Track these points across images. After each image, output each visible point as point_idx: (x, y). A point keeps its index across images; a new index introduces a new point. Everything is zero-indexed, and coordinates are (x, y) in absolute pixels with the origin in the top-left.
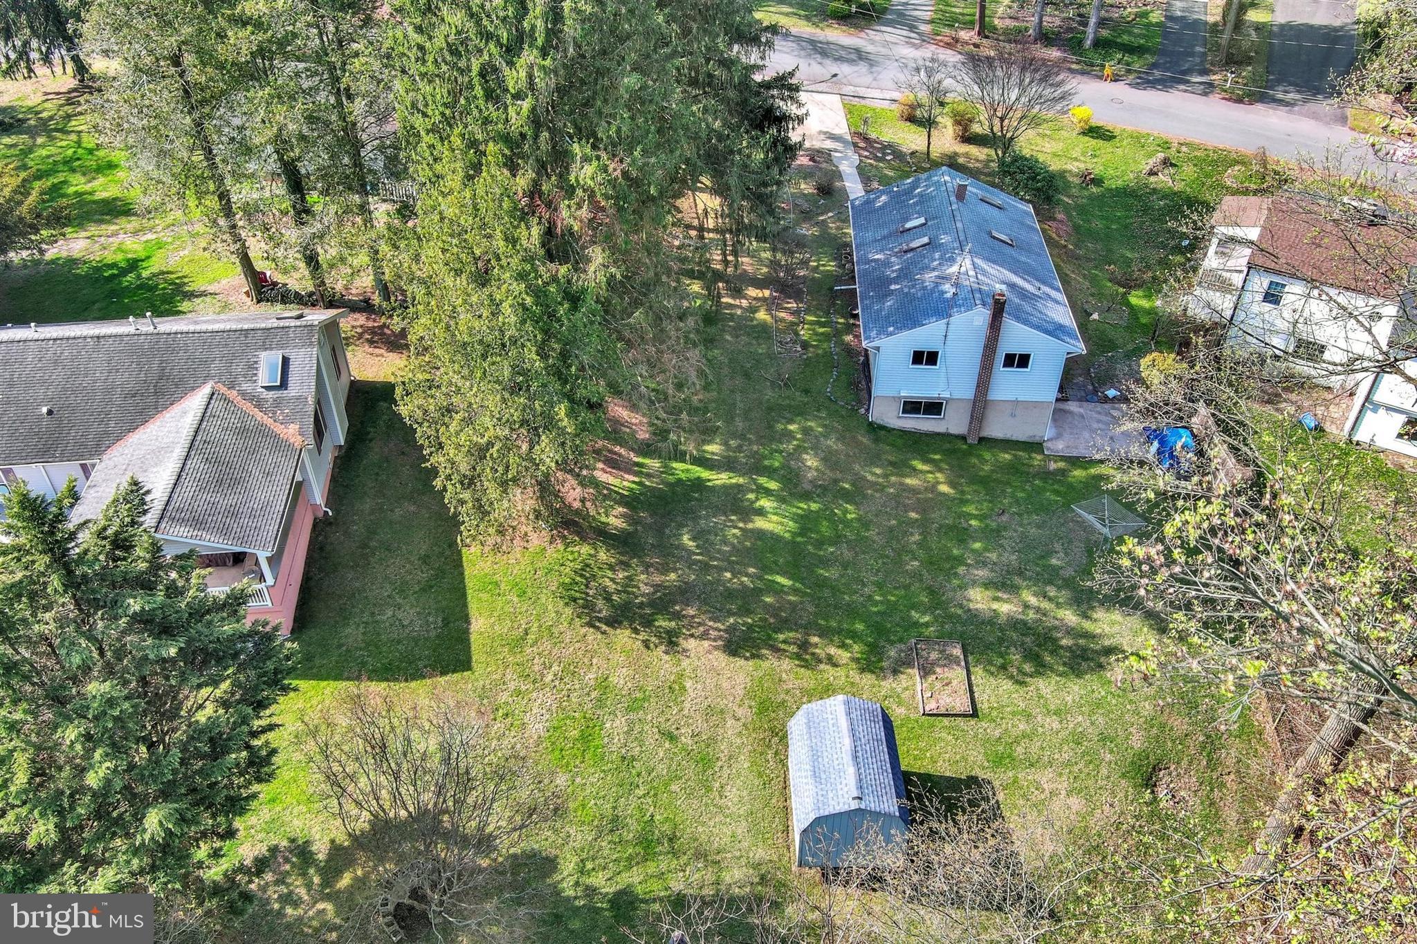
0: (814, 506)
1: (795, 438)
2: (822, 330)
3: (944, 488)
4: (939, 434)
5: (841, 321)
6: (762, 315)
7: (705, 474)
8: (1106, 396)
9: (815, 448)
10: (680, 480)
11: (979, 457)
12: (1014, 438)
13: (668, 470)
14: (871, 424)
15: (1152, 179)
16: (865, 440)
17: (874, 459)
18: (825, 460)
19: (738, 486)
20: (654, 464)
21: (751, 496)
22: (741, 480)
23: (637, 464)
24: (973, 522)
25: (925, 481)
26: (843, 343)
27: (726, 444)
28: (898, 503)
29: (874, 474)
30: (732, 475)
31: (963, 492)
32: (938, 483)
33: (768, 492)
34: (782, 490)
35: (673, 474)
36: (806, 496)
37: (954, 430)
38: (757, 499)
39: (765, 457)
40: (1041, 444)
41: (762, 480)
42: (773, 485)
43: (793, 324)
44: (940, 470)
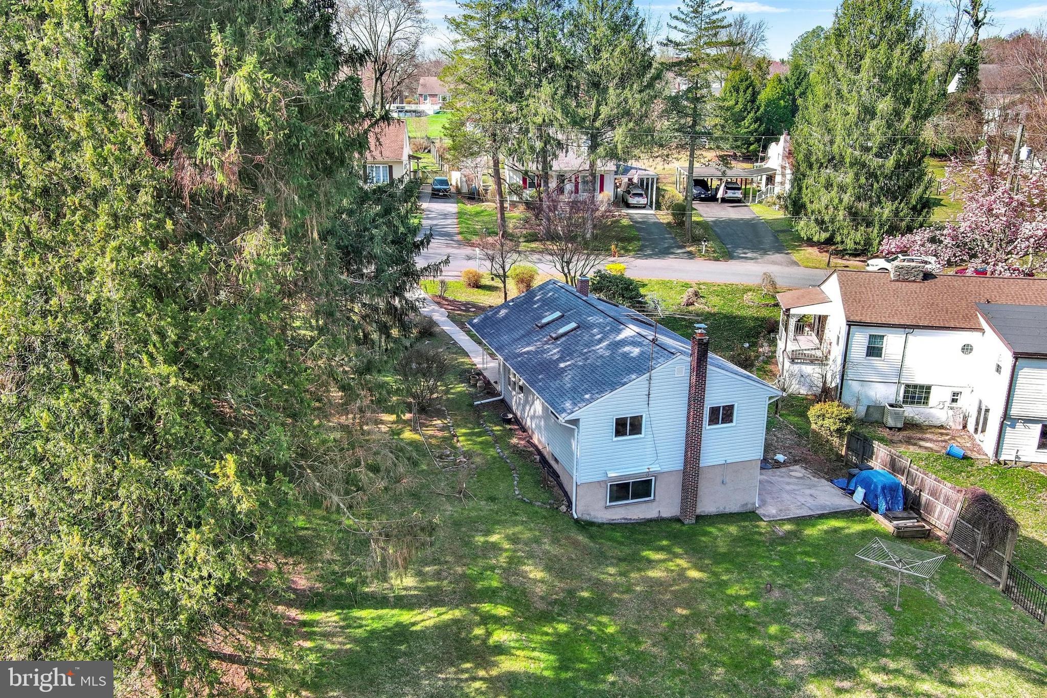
0: (563, 628)
1: (501, 549)
2: (480, 439)
3: (694, 574)
4: (650, 521)
5: (498, 428)
6: (408, 435)
7: (406, 617)
8: (777, 462)
9: (531, 556)
10: (373, 632)
11: (706, 534)
12: (727, 510)
13: (350, 623)
14: (577, 521)
15: (691, 308)
16: (580, 538)
17: (601, 558)
18: (548, 568)
19: (456, 621)
20: (329, 618)
21: (479, 631)
22: (457, 613)
23: (304, 624)
24: (750, 604)
25: (667, 570)
26: (509, 446)
27: (419, 574)
28: (654, 602)
29: (610, 573)
30: (444, 609)
31: (715, 574)
32: (684, 570)
33: (498, 621)
34: (514, 615)
35: (361, 626)
36: (546, 617)
37: (667, 513)
38: (489, 634)
39: (475, 580)
40: (754, 512)
41: (486, 607)
42: (502, 611)
43: (444, 439)
44: (676, 556)
